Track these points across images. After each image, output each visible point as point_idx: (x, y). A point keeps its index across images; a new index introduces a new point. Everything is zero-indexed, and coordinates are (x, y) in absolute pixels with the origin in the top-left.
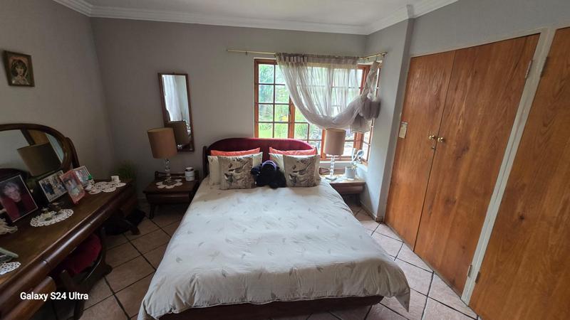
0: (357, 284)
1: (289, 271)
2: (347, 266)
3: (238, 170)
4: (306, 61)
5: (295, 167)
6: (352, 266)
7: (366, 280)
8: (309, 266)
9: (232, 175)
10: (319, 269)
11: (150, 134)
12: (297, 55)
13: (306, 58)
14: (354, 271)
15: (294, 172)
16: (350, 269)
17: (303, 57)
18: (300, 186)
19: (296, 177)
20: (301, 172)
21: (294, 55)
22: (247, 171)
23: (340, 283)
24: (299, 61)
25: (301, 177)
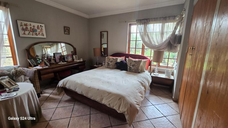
0: (108, 100)
1: (89, 86)
2: (108, 93)
3: (111, 62)
4: (148, 21)
5: (131, 63)
6: (109, 93)
7: (111, 101)
8: (96, 88)
9: (109, 63)
10: (98, 90)
11: (94, 49)
12: (144, 19)
13: (148, 20)
14: (109, 95)
15: (130, 65)
16: (108, 94)
17: (147, 20)
18: (132, 72)
19: (131, 67)
20: (133, 66)
21: (143, 20)
22: (114, 63)
23: (102, 97)
24: (145, 22)
25: (133, 68)
